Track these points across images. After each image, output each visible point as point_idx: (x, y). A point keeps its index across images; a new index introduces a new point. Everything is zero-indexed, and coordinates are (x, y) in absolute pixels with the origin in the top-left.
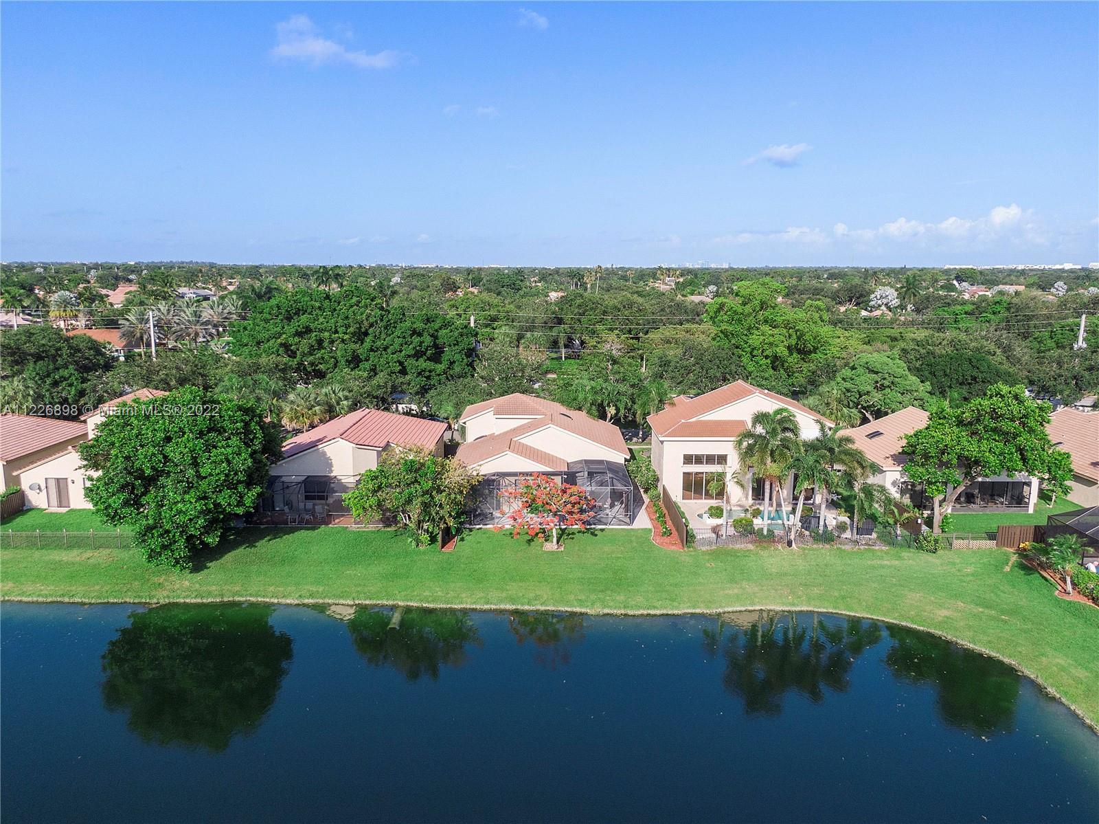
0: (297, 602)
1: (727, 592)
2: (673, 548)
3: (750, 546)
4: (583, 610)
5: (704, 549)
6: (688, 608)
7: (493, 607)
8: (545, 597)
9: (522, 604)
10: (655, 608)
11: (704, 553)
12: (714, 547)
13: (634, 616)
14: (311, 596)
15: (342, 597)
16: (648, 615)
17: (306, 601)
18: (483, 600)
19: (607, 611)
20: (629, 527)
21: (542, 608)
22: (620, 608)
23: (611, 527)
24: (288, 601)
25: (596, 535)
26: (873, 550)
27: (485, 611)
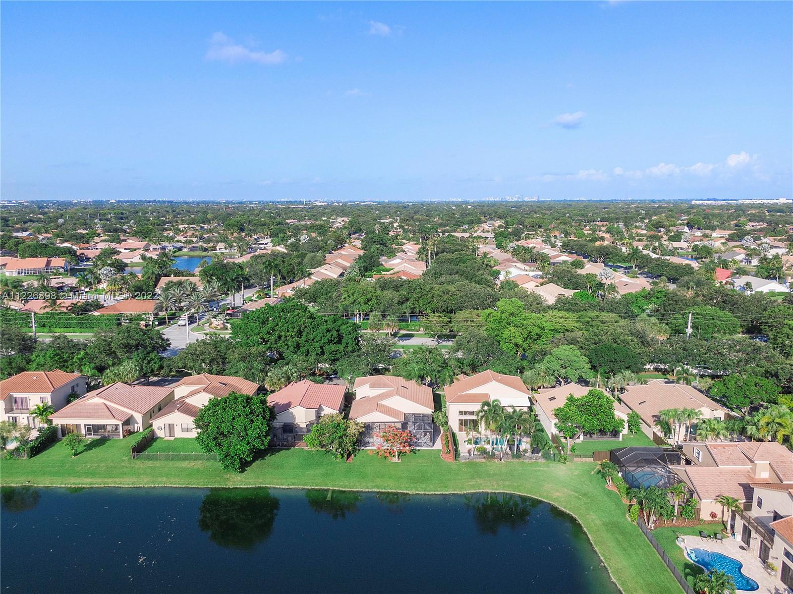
0: (287, 487)
1: (469, 483)
2: (449, 460)
3: (484, 460)
4: (408, 492)
5: (463, 461)
6: (452, 491)
7: (370, 490)
8: (392, 486)
9: (382, 489)
10: (437, 491)
11: (463, 464)
12: (467, 461)
13: (428, 495)
14: (293, 484)
15: (306, 485)
16: (435, 494)
17: (291, 487)
18: (365, 487)
19: (417, 492)
20: (432, 448)
21: (390, 491)
22: (423, 491)
23: (423, 448)
24: (284, 487)
25: (416, 453)
26: (538, 462)
27: (366, 492)
